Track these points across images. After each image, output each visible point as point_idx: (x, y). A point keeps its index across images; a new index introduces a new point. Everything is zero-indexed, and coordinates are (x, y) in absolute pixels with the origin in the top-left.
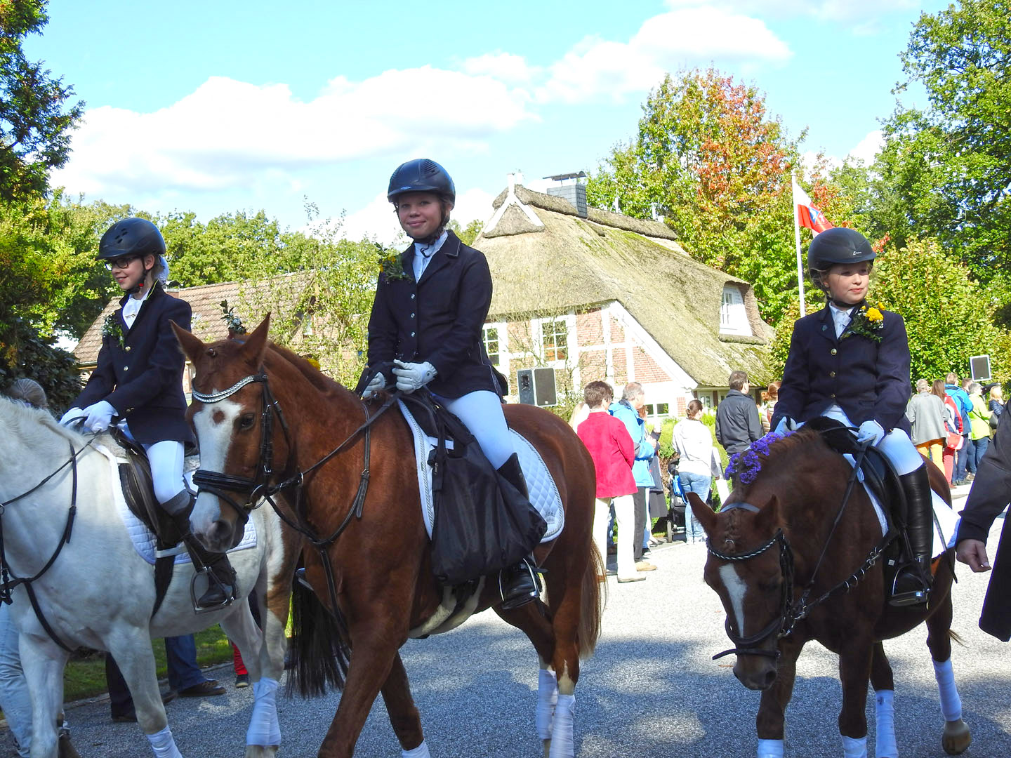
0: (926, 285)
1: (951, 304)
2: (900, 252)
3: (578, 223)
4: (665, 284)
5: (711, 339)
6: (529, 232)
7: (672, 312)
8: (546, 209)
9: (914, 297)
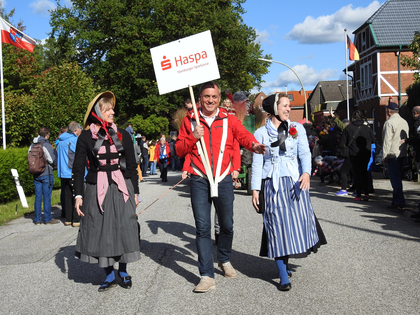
0: (72, 86)
1: (85, 97)
2: (59, 68)
9: (66, 92)
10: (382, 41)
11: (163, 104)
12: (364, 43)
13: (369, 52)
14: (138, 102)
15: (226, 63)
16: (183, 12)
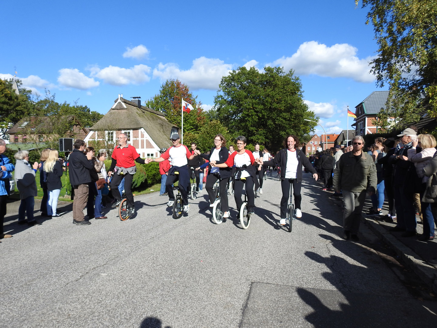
3: (137, 109)
4: (158, 126)
5: (167, 139)
6: (123, 109)
7: (158, 132)
8: (129, 104)
10: (369, 111)
11: (262, 139)
12: (360, 113)
13: (362, 117)
14: (251, 138)
15: (293, 121)
16: (273, 97)
